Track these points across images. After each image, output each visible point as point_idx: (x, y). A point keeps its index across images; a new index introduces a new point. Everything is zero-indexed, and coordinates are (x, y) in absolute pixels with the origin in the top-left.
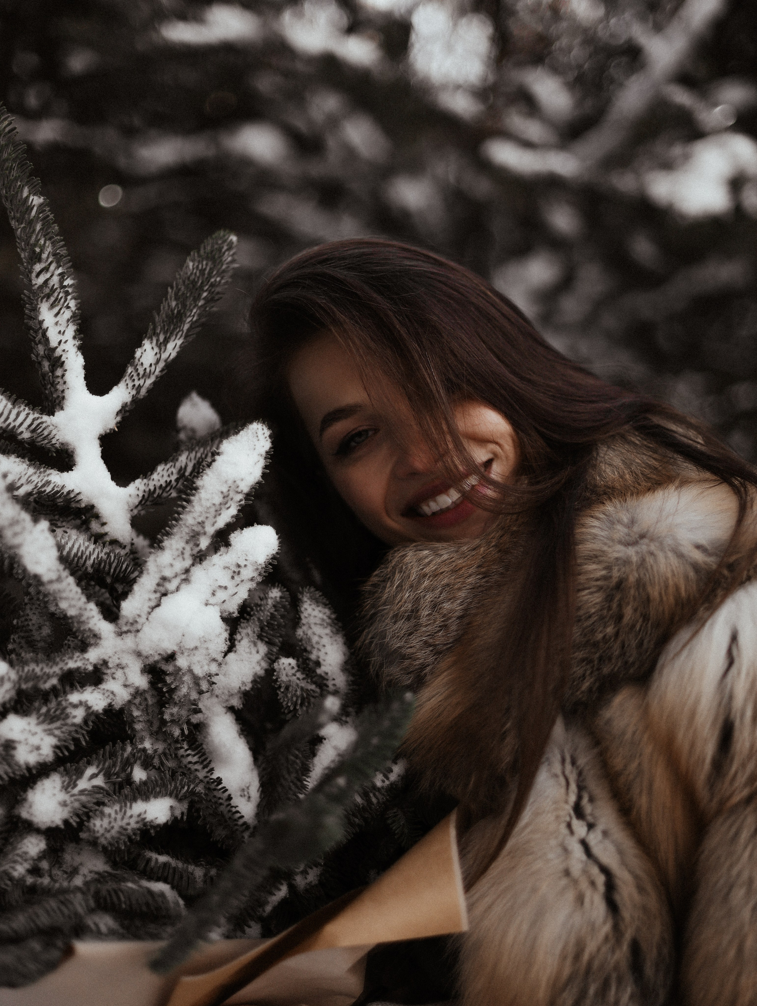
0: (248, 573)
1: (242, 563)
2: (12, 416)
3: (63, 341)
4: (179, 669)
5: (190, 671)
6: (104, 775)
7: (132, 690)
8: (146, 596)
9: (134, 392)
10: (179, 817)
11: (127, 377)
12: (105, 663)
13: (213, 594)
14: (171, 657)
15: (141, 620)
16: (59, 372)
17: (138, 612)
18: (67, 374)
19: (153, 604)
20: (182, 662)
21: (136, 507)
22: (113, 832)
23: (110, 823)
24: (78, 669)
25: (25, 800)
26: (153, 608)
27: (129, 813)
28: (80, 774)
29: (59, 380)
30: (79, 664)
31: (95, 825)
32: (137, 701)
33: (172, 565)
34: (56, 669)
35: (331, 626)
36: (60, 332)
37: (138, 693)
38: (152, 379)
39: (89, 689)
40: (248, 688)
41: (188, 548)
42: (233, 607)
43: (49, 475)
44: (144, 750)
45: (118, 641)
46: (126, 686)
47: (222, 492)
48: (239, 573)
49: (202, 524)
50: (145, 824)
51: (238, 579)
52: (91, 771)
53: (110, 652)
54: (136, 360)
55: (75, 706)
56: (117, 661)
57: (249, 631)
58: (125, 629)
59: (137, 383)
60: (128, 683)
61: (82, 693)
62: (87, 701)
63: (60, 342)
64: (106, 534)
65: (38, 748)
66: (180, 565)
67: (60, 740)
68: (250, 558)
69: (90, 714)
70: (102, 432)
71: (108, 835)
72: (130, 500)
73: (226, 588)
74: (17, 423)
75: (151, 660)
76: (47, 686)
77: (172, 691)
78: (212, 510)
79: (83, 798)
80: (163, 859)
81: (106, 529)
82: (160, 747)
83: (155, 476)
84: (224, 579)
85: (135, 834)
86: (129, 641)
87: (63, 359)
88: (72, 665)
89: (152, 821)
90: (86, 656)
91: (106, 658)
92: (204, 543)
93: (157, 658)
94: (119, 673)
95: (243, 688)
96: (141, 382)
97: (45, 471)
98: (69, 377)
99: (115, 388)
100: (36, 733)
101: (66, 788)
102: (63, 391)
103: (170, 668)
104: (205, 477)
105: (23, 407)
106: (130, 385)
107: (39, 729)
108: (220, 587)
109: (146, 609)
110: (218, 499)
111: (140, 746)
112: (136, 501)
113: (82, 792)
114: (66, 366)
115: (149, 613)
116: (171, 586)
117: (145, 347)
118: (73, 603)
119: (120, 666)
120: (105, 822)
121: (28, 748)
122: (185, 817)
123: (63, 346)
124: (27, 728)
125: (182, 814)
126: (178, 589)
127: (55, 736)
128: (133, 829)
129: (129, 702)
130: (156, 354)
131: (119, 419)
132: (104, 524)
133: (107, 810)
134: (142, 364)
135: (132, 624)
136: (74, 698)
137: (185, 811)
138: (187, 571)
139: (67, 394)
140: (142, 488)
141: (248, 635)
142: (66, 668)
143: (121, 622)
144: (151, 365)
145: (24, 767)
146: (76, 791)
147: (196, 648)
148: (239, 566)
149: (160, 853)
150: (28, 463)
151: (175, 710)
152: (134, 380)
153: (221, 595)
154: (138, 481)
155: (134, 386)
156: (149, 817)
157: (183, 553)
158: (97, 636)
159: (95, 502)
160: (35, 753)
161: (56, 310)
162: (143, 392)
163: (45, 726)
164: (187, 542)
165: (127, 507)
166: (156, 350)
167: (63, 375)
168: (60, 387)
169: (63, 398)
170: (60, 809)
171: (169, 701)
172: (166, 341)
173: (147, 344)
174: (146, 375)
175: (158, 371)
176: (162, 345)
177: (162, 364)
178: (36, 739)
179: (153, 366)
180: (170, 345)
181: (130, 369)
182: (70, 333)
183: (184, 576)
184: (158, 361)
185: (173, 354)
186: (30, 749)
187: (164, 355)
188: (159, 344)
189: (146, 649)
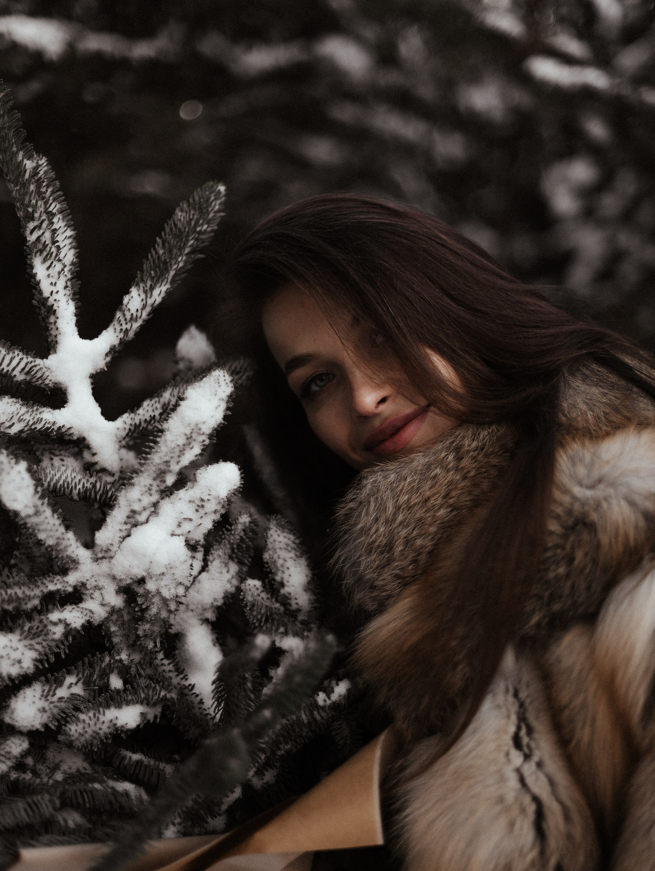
0: (211, 506)
1: (205, 498)
2: (6, 362)
3: (54, 292)
4: (148, 592)
5: (159, 593)
6: (83, 683)
7: (108, 609)
8: (118, 527)
9: (121, 335)
10: (152, 721)
11: (115, 322)
12: (84, 585)
13: (179, 526)
14: (142, 581)
15: (114, 549)
16: (52, 319)
17: (110, 542)
18: (59, 321)
19: (124, 534)
20: (151, 586)
21: (124, 438)
22: (87, 736)
23: (84, 728)
24: (58, 590)
25: (8, 706)
26: (124, 538)
27: (102, 718)
28: (60, 683)
29: (52, 326)
30: (59, 586)
31: (70, 730)
32: (114, 617)
33: (140, 500)
34: (37, 592)
35: (295, 549)
36: (51, 284)
37: (113, 611)
38: (140, 322)
39: (69, 608)
40: (219, 604)
41: (155, 484)
42: (199, 535)
43: (40, 413)
44: (121, 661)
45: (95, 567)
46: (103, 605)
47: (186, 435)
48: (203, 506)
49: (167, 463)
50: (117, 729)
51: (202, 511)
52: (70, 679)
53: (88, 576)
54: (124, 307)
55: (55, 624)
56: (95, 584)
57: (220, 552)
58: (100, 555)
59: (124, 327)
60: (104, 603)
61: (62, 612)
62: (65, 619)
63: (52, 293)
65: (19, 662)
66: (147, 500)
67: (40, 654)
68: (213, 493)
69: (69, 631)
70: (93, 372)
71: (82, 739)
72: (118, 432)
73: (191, 520)
74: (10, 368)
75: (124, 584)
76: (30, 606)
77: (144, 611)
78: (177, 450)
79: (63, 705)
80: (136, 757)
81: (96, 459)
82: (137, 657)
83: (141, 411)
84: (189, 512)
85: (106, 738)
86: (104, 566)
87: (55, 307)
88: (52, 587)
89: (122, 726)
90: (66, 579)
91: (84, 581)
92: (170, 480)
93: (129, 581)
94: (97, 594)
95: (215, 604)
96: (128, 326)
97: (37, 410)
98: (60, 323)
99: (104, 332)
100: (17, 649)
101: (45, 696)
102: (56, 336)
103: (140, 591)
104: (170, 421)
105: (17, 352)
106: (118, 328)
107: (20, 646)
108: (185, 519)
109: (117, 539)
110: (182, 441)
111: (117, 658)
112: (124, 434)
113: (61, 699)
114: (59, 313)
115: (121, 542)
116: (142, 518)
117: (132, 294)
118: (51, 533)
119: (97, 588)
120: (79, 728)
121: (10, 662)
122: (158, 720)
123: (55, 296)
124: (9, 644)
125: (156, 717)
126: (147, 521)
127: (36, 650)
128: (105, 733)
129: (107, 619)
130: (142, 300)
131: (108, 359)
132: (94, 454)
133: (82, 716)
134: (129, 310)
135: (106, 551)
136: (55, 616)
137: (159, 714)
138: (155, 505)
139: (59, 338)
140: (129, 421)
141: (219, 556)
142: (45, 591)
143: (97, 549)
144: (137, 310)
145: (6, 678)
146: (55, 699)
147: (163, 574)
148: (202, 500)
149: (134, 752)
150: (21, 403)
151: (147, 626)
152: (121, 325)
153: (187, 527)
154: (125, 416)
155: (121, 330)
156: (120, 723)
157: (150, 489)
158: (75, 562)
159: (86, 435)
160: (17, 666)
161: (48, 263)
162: (131, 335)
163: (27, 642)
164: (154, 479)
165: (115, 439)
166: (143, 296)
167: (55, 322)
168: (53, 334)
169: (57, 342)
170: (39, 715)
171: (142, 619)
172: (152, 288)
173: (134, 291)
174: (133, 319)
175: (145, 315)
176: (148, 292)
177: (148, 309)
178: (17, 655)
179: (140, 312)
180: (156, 292)
181: (118, 314)
182: (61, 283)
183: (153, 509)
184: (144, 307)
185: (159, 300)
186: (12, 662)
187: (150, 301)
188: (145, 292)
189: (120, 574)
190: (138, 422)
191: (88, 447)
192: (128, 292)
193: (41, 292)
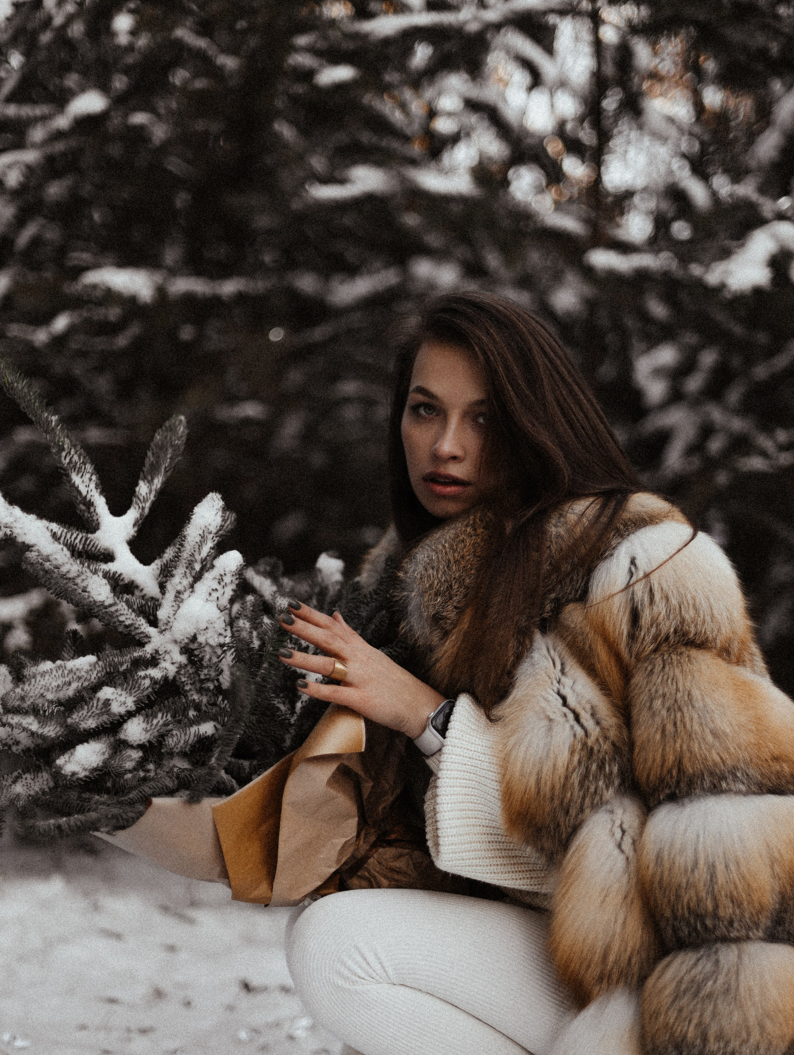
0: (227, 579)
1: (223, 574)
2: (68, 536)
3: (89, 491)
4: (201, 644)
5: (207, 644)
6: (171, 715)
7: (177, 665)
8: (170, 605)
9: (141, 511)
10: (221, 735)
11: (134, 504)
12: (157, 652)
13: (210, 594)
14: (194, 639)
15: (171, 620)
16: (92, 510)
17: (168, 615)
18: (97, 509)
19: (175, 609)
20: (201, 639)
21: (159, 576)
22: (181, 744)
23: (178, 740)
24: (141, 657)
26: (176, 611)
27: (189, 734)
28: (154, 715)
29: (93, 513)
30: (141, 654)
31: (168, 743)
32: (182, 671)
33: (181, 584)
34: (127, 658)
36: (86, 487)
37: (181, 667)
38: (150, 502)
39: (151, 668)
41: (188, 571)
42: (224, 601)
44: (194, 701)
45: (162, 637)
46: (173, 663)
47: (200, 535)
48: (223, 580)
49: (192, 555)
50: (200, 738)
51: (223, 584)
53: (158, 644)
54: (137, 493)
55: (144, 678)
56: (164, 649)
58: (163, 628)
59: (141, 506)
60: (174, 661)
61: (146, 670)
62: (150, 675)
64: (145, 595)
66: (186, 583)
67: (138, 698)
68: (228, 570)
69: (154, 682)
70: (128, 538)
71: (178, 746)
72: (155, 571)
73: (216, 590)
75: (183, 644)
76: (124, 668)
77: (201, 660)
78: (197, 546)
79: (159, 728)
83: (166, 555)
84: (215, 584)
85: (194, 744)
86: (168, 635)
87: (92, 500)
88: (136, 655)
89: (204, 735)
90: (145, 649)
91: (157, 648)
92: (198, 567)
93: (186, 641)
94: (167, 657)
96: (143, 505)
98: (98, 511)
99: (128, 511)
100: (122, 695)
101: (147, 722)
102: (97, 520)
103: (195, 645)
104: (188, 529)
105: (74, 531)
106: (137, 508)
107: (123, 693)
108: (213, 590)
109: (172, 612)
110: (198, 539)
111: (191, 699)
112: (158, 572)
113: (157, 725)
114: (95, 504)
115: (174, 614)
116: (184, 596)
117: (140, 485)
119: (166, 652)
120: (175, 740)
123: (90, 494)
124: (116, 693)
126: (188, 598)
127: (134, 697)
128: (193, 741)
129: (178, 673)
130: (148, 488)
131: (136, 529)
132: (141, 590)
133: (175, 733)
134: (141, 495)
135: (167, 624)
136: (142, 674)
138: (191, 586)
139: (100, 520)
142: (133, 657)
143: (160, 624)
145: (118, 715)
146: (154, 724)
147: (207, 628)
148: (221, 575)
151: (206, 671)
152: (139, 505)
153: (216, 595)
155: (140, 508)
156: (201, 734)
157: (186, 575)
158: (148, 637)
159: (133, 578)
160: (123, 706)
161: (80, 474)
162: (147, 511)
163: (127, 692)
164: (187, 568)
165: (153, 576)
166: (148, 486)
167: (95, 510)
168: (95, 518)
169: (99, 524)
170: (144, 734)
171: (202, 667)
172: (152, 479)
173: (141, 483)
174: (145, 500)
175: (152, 497)
176: (150, 482)
177: (153, 493)
178: (122, 699)
179: (148, 495)
180: (156, 481)
181: (134, 499)
182: (92, 486)
183: (191, 590)
184: (150, 491)
185: (159, 486)
186: (119, 704)
187: (154, 487)
188: (149, 482)
189: (179, 637)
190: (165, 562)
191: (137, 587)
192: (137, 484)
193: (80, 493)
